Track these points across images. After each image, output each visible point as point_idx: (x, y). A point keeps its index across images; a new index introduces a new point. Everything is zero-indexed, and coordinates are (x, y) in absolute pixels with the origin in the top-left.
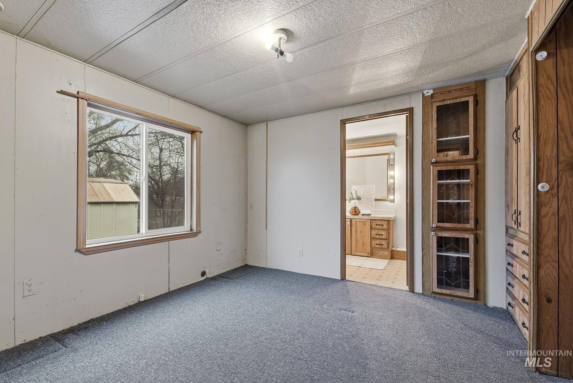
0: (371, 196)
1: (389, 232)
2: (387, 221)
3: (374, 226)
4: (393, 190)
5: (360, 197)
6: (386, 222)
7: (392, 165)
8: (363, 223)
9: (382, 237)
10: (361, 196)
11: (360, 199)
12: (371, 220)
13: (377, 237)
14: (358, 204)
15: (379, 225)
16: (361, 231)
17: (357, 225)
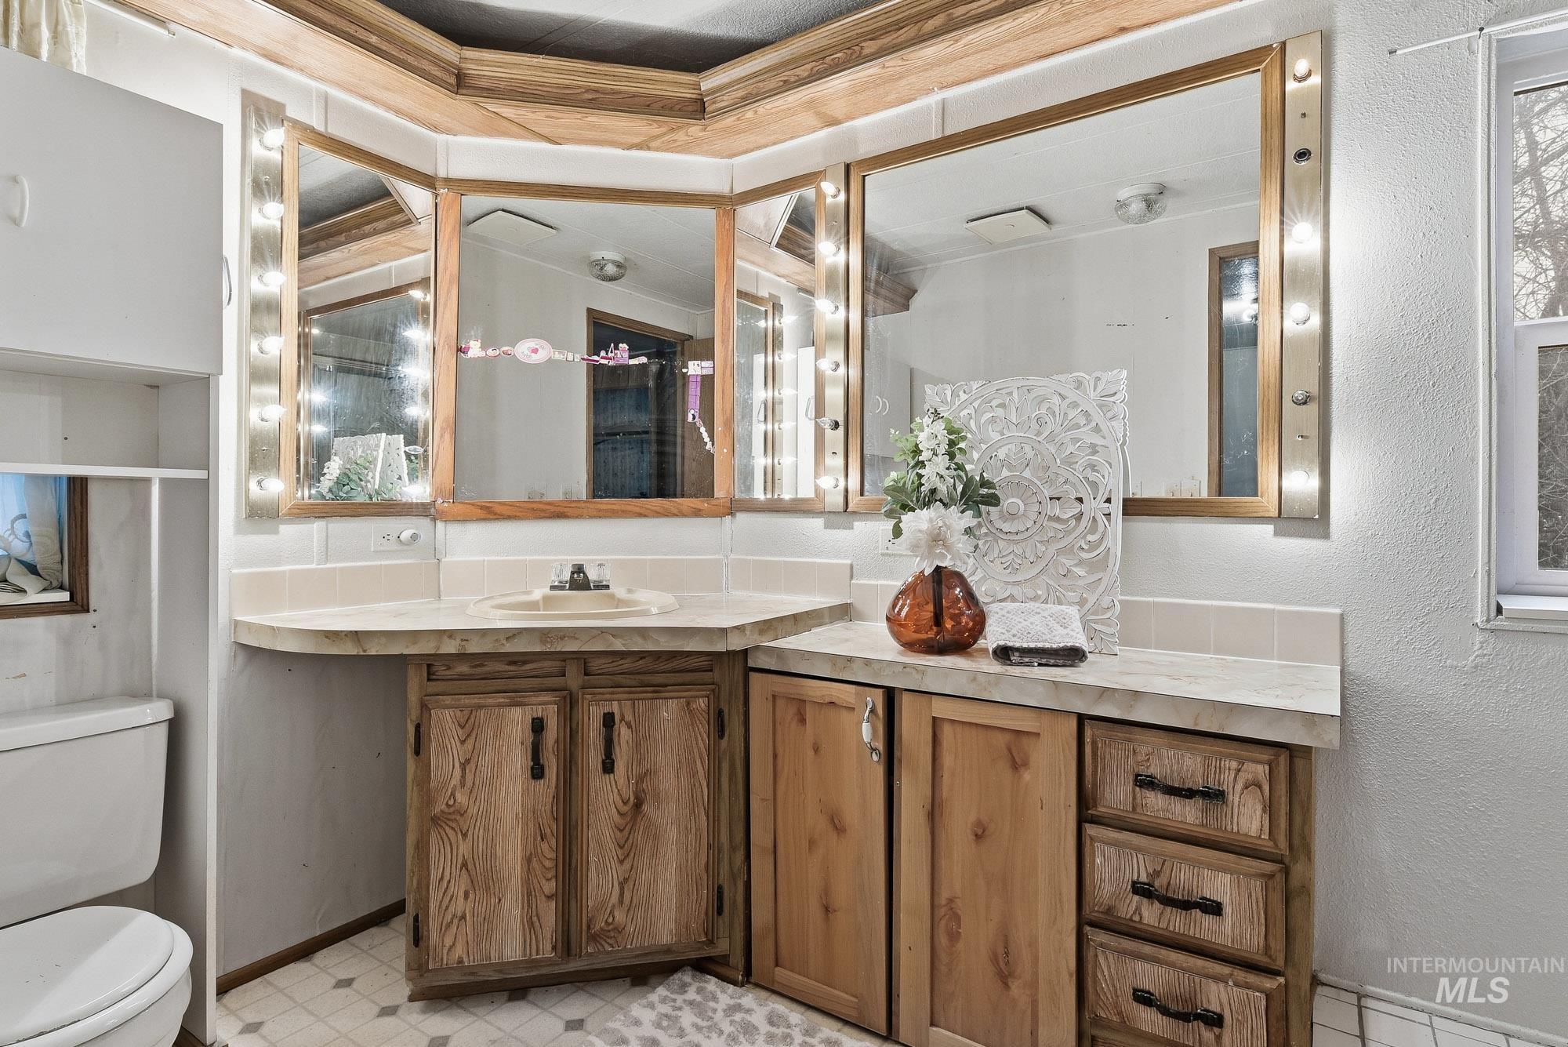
0: (1093, 476)
1: (1295, 882)
2: (1266, 755)
3: (1116, 795)
4: (1313, 409)
5: (984, 483)
6: (1261, 771)
7: (1302, 155)
8: (1001, 740)
9: (1203, 927)
10: (1005, 473)
11: (993, 500)
12: (1087, 722)
13: (1150, 915)
14: (962, 544)
15: (1172, 791)
16: (979, 823)
17: (947, 760)
